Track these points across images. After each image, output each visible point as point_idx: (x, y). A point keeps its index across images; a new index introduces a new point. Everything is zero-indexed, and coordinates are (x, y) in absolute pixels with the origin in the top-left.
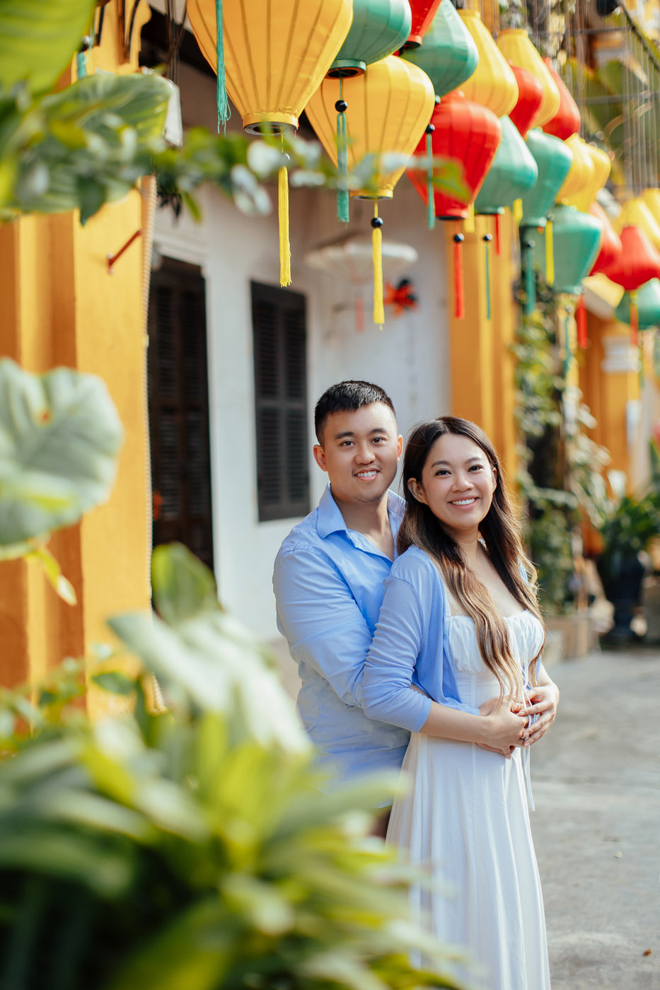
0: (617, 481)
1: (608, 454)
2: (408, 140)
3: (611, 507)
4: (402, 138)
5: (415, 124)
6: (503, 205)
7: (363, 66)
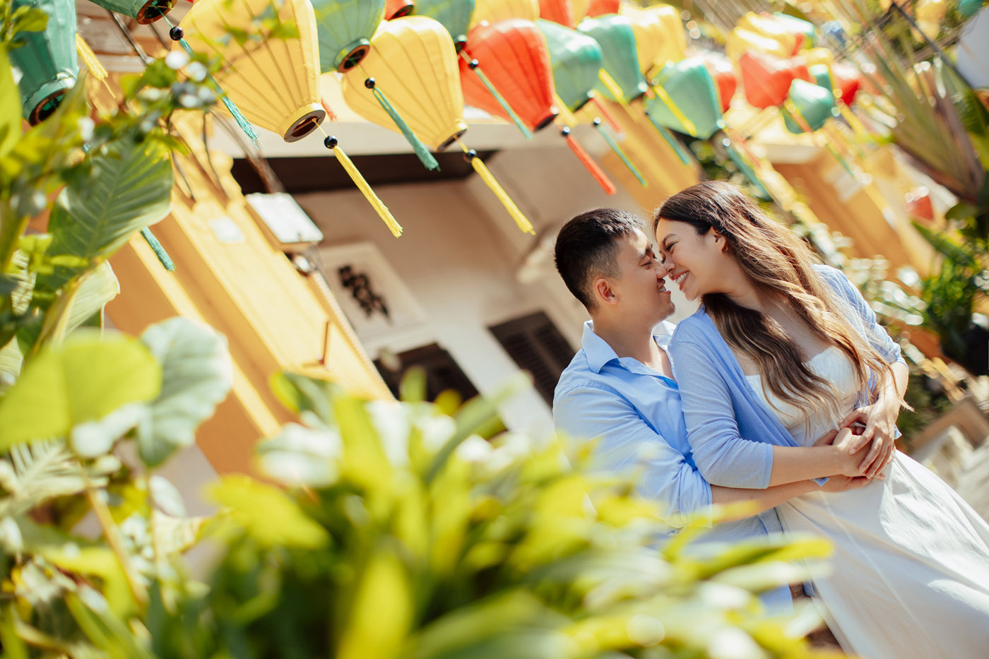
0: (910, 277)
1: (882, 258)
2: (446, 76)
3: (919, 304)
4: (440, 77)
5: (442, 60)
6: (589, 89)
7: (365, 42)
